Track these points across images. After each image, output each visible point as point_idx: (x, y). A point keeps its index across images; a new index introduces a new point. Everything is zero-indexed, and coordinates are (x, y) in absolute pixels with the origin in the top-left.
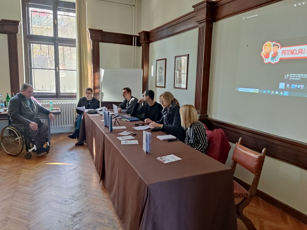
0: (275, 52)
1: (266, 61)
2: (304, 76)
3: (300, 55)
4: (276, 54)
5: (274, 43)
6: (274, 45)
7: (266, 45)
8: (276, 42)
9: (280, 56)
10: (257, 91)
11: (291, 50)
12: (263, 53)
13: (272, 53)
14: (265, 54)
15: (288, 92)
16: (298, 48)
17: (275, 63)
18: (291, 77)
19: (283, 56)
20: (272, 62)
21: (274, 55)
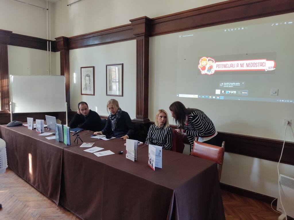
0: (211, 65)
1: (203, 72)
2: (235, 84)
4: (211, 67)
5: (209, 58)
6: (209, 60)
7: (202, 60)
8: (211, 58)
9: (215, 68)
10: (196, 96)
11: (224, 65)
12: (200, 66)
14: (201, 67)
15: (223, 97)
16: (229, 63)
17: (211, 74)
18: (225, 85)
20: (208, 73)
21: (209, 68)
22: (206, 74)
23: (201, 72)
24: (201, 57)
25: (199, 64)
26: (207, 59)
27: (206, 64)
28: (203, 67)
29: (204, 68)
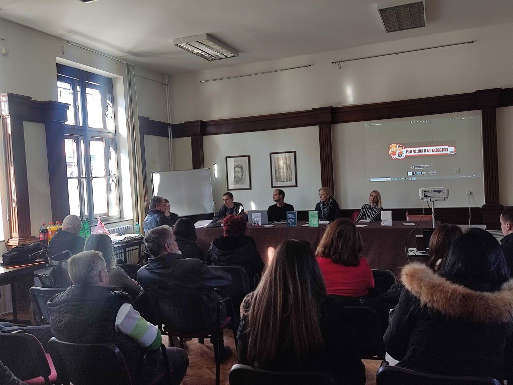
0: (401, 151)
1: (394, 157)
3: (420, 153)
4: (401, 153)
6: (399, 146)
7: (392, 146)
8: (401, 145)
9: (405, 153)
10: (389, 179)
11: (413, 150)
12: (390, 152)
13: (398, 151)
14: (392, 153)
15: (415, 177)
16: (418, 149)
17: (402, 159)
19: (408, 154)
20: (399, 158)
26: (397, 146)
29: (394, 154)
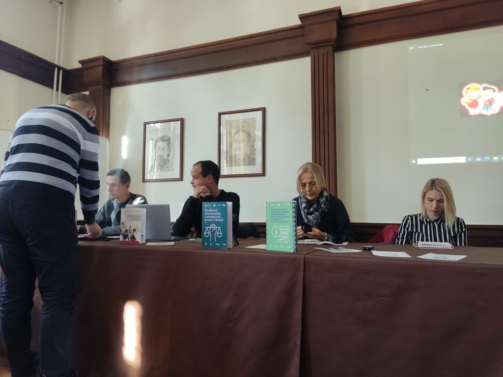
0: (490, 97)
1: (473, 112)
4: (490, 102)
5: (485, 85)
6: (485, 89)
7: (468, 89)
8: (489, 84)
10: (462, 160)
12: (465, 101)
13: (483, 100)
14: (468, 102)
17: (493, 115)
20: (485, 112)
21: (487, 103)
22: (481, 115)
23: (467, 111)
24: (467, 84)
25: (462, 96)
26: (481, 87)
27: (480, 97)
28: (471, 101)
29: (474, 104)
